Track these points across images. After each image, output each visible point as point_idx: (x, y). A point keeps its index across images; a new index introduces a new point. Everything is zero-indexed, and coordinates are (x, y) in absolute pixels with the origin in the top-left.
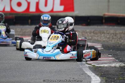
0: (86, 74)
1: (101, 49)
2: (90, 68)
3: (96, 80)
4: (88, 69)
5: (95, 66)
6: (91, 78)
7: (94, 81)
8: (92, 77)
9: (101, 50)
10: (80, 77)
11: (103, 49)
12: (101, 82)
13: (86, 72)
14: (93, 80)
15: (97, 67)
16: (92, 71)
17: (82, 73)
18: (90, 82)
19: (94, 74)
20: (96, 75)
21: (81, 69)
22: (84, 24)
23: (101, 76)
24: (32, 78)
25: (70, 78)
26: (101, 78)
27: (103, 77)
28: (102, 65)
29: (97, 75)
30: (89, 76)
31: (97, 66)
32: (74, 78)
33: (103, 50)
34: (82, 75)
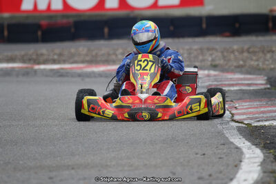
0: (232, 143)
1: (266, 86)
2: (239, 129)
3: (252, 155)
4: (236, 132)
5: (250, 124)
6: (242, 153)
7: (248, 158)
8: (245, 150)
9: (265, 89)
10: (220, 151)
11: (269, 86)
12: (264, 160)
13: (232, 140)
14: (247, 156)
15: (256, 127)
16: (244, 137)
17: (222, 142)
18: (241, 161)
19: (249, 144)
20: (253, 145)
21: (221, 134)
22: (227, 34)
23: (265, 147)
24: (113, 155)
25: (197, 154)
26: (265, 151)
27: (270, 149)
28: (267, 123)
29: (257, 145)
30: (237, 148)
31: (256, 124)
32: (204, 154)
33: (268, 89)
34: (222, 147)
